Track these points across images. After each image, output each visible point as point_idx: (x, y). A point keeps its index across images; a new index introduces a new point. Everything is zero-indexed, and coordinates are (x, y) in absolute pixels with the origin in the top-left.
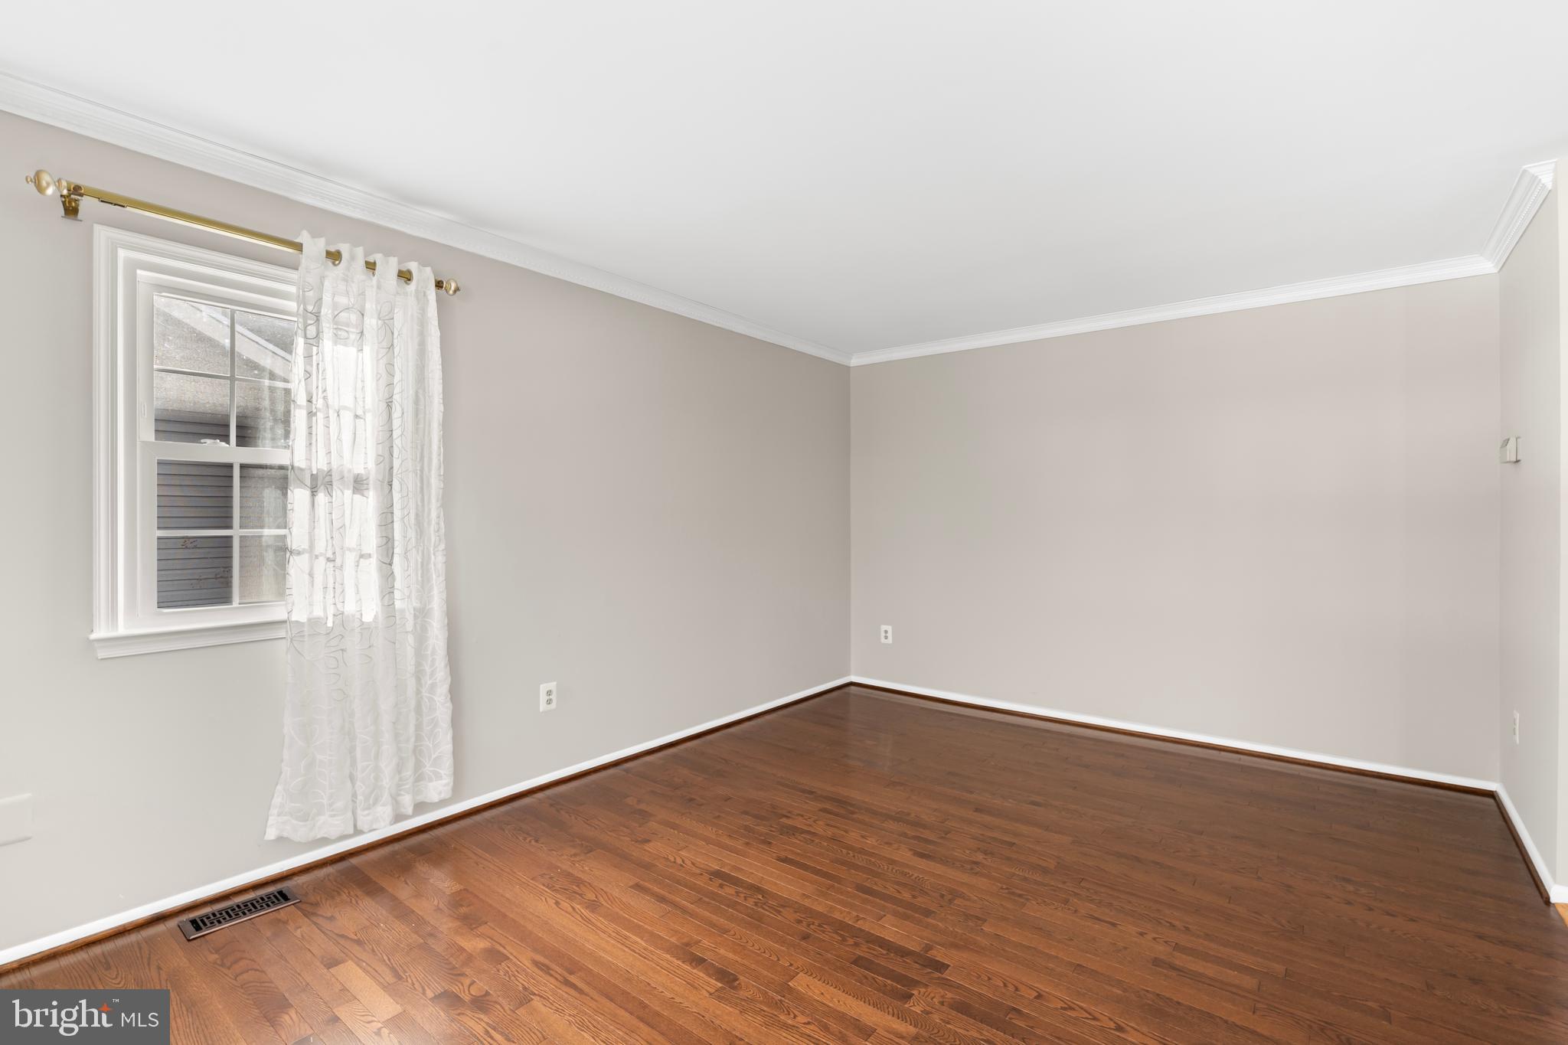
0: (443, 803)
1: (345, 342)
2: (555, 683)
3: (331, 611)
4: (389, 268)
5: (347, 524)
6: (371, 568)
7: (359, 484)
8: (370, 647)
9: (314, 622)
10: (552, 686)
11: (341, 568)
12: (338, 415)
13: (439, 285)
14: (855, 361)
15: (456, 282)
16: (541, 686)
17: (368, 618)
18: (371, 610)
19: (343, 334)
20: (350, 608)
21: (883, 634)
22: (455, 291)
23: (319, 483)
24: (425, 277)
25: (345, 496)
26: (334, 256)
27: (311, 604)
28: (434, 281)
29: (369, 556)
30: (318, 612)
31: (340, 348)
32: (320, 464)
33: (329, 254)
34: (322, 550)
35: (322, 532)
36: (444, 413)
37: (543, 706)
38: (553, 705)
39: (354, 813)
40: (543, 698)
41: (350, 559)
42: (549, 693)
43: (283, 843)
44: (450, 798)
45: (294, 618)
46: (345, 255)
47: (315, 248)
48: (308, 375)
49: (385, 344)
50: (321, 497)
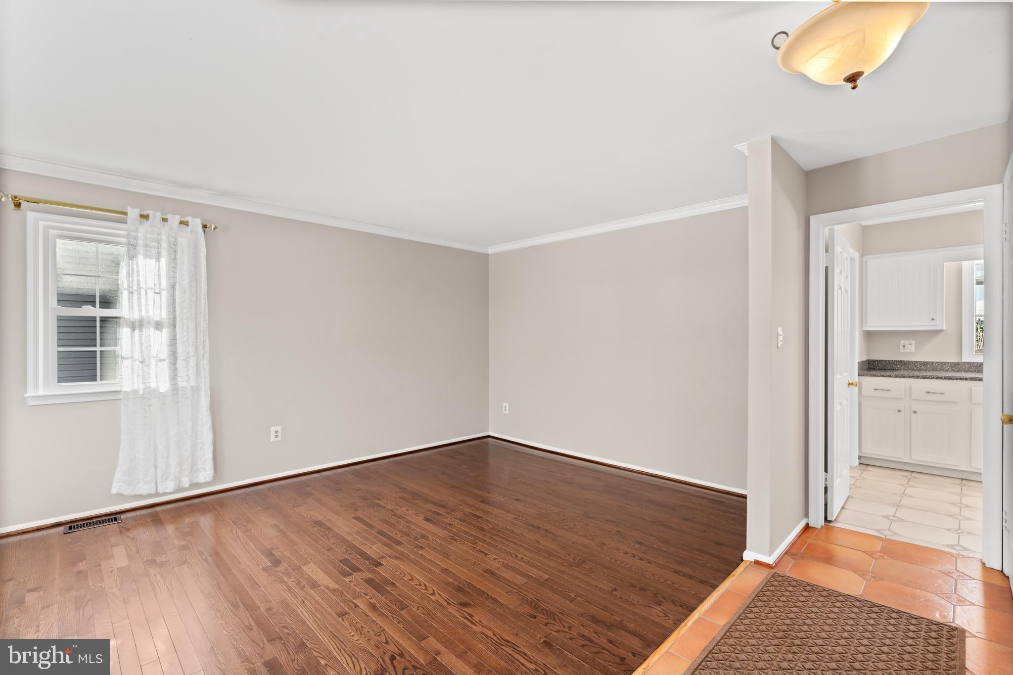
0: (207, 484)
1: (150, 257)
2: (280, 427)
3: (142, 386)
4: (174, 220)
5: (152, 344)
6: (165, 367)
7: (158, 326)
8: (164, 404)
9: (135, 392)
10: (279, 428)
11: (148, 366)
12: (146, 293)
13: (205, 227)
14: (491, 251)
15: (214, 224)
16: (272, 428)
17: (162, 390)
18: (164, 386)
19: (149, 253)
20: (153, 385)
21: (504, 408)
22: (214, 229)
23: (137, 325)
24: (196, 224)
25: (151, 332)
26: (145, 217)
27: (133, 383)
28: (201, 225)
29: (165, 360)
30: (136, 387)
31: (148, 260)
32: (136, 316)
33: (142, 216)
34: (137, 357)
35: (137, 348)
36: (208, 290)
37: (273, 438)
38: (279, 439)
39: (156, 483)
40: (273, 435)
41: (153, 361)
42: (276, 432)
43: (120, 497)
44: (212, 481)
45: (124, 389)
46: (151, 216)
47: (133, 213)
48: (128, 274)
49: (172, 257)
50: (137, 332)
